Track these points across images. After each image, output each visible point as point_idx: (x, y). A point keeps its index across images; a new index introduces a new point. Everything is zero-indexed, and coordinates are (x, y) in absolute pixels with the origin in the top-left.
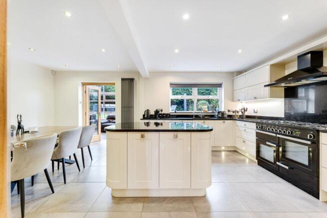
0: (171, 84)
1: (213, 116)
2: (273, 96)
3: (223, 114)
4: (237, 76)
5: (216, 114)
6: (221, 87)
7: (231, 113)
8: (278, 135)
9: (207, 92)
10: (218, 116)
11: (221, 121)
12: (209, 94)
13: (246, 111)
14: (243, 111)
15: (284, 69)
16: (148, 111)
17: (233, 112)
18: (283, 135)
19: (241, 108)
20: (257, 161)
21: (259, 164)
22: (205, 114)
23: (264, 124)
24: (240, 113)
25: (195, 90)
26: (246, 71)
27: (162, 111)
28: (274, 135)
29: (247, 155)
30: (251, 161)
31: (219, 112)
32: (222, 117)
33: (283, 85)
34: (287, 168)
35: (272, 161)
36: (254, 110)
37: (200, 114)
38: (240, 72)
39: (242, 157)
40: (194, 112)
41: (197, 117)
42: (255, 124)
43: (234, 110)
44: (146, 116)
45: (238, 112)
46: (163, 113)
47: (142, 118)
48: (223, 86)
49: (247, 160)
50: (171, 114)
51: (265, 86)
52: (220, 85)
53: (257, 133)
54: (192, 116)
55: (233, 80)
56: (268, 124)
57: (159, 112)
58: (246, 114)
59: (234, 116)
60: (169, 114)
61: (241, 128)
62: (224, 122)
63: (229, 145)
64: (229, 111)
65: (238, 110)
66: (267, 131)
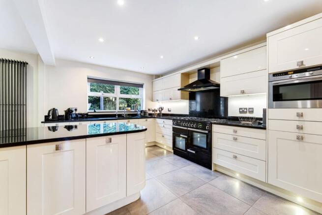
0: (88, 78)
1: (136, 115)
2: (183, 98)
3: (145, 112)
4: (155, 79)
5: (139, 113)
6: (142, 87)
7: (151, 112)
8: (189, 129)
9: (125, 91)
10: (141, 115)
11: (144, 120)
12: (127, 93)
13: (163, 109)
14: (160, 109)
15: (189, 78)
16: (54, 110)
17: (153, 111)
18: (192, 128)
19: (158, 108)
20: (173, 151)
21: (174, 153)
22: (128, 113)
23: (178, 120)
24: (158, 112)
25: (118, 88)
26: (162, 76)
27: (76, 110)
28: (186, 128)
29: (165, 147)
30: (168, 152)
31: (141, 111)
32: (144, 115)
33: (190, 90)
34: (194, 152)
35: (184, 149)
36: (169, 109)
37: (123, 113)
38: (158, 76)
39: (161, 150)
40: (116, 111)
41: (120, 117)
42: (172, 121)
43: (153, 109)
44: (51, 117)
45: (156, 111)
46: (77, 112)
47: (43, 120)
48: (144, 86)
49: (165, 152)
50: (89, 114)
51: (179, 90)
52: (141, 86)
53: (173, 128)
54: (114, 116)
55: (152, 82)
56: (181, 121)
57: (72, 111)
58: (163, 112)
59: (153, 114)
60: (87, 114)
61: (160, 125)
62: (146, 120)
63: (149, 141)
64: (149, 110)
65: (156, 109)
66: (180, 126)
